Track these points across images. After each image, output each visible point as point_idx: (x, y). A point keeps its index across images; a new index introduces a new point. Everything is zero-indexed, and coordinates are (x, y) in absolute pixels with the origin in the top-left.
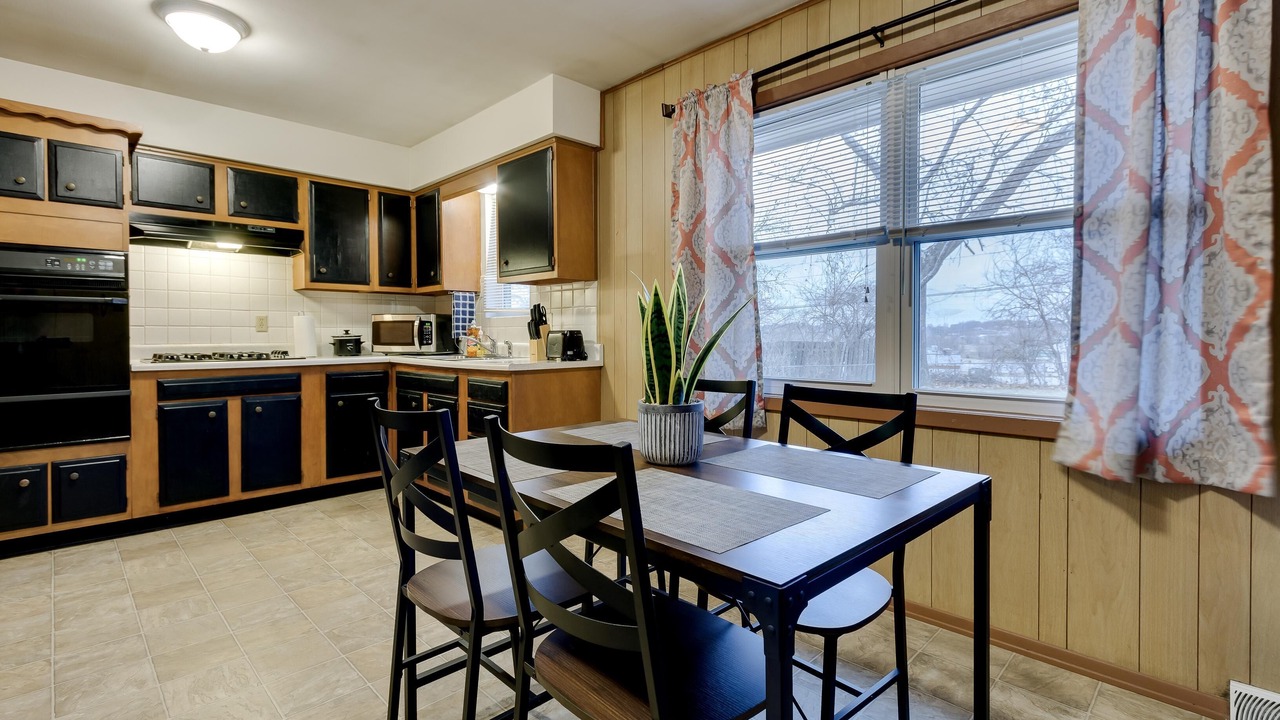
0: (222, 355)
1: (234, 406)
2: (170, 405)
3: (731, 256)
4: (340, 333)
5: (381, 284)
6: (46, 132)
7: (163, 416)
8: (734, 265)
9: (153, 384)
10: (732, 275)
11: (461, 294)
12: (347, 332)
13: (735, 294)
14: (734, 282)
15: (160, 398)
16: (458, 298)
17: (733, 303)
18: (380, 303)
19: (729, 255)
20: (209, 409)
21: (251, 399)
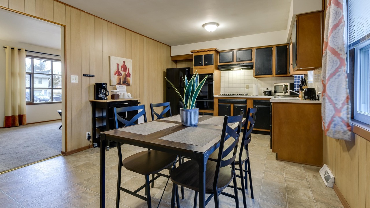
0: (230, 94)
1: (232, 106)
2: (221, 104)
3: (338, 50)
4: (265, 89)
5: (276, 75)
6: (203, 54)
7: (219, 106)
8: (339, 54)
9: (218, 99)
10: (338, 60)
11: (297, 76)
12: (267, 89)
13: (340, 70)
14: (339, 63)
15: (219, 103)
16: (296, 77)
17: (338, 74)
18: (276, 80)
19: (336, 50)
20: (227, 106)
21: (236, 105)
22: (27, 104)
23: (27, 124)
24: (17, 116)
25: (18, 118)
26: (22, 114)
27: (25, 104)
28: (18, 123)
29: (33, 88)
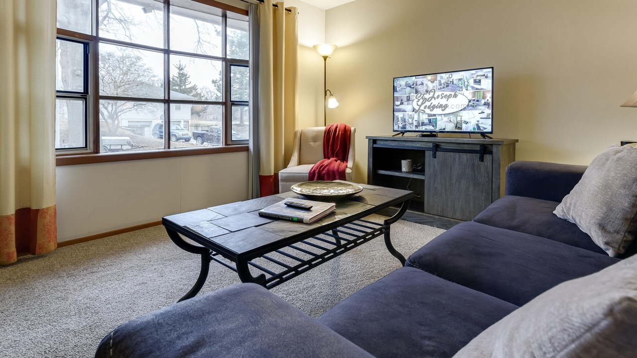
22: (61, 162)
23: (61, 245)
24: (8, 218)
25: (13, 228)
26: (34, 207)
27: (50, 158)
28: (13, 248)
29: (97, 98)
